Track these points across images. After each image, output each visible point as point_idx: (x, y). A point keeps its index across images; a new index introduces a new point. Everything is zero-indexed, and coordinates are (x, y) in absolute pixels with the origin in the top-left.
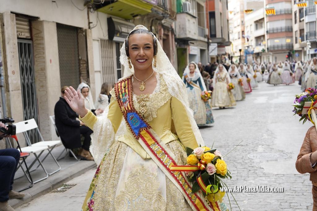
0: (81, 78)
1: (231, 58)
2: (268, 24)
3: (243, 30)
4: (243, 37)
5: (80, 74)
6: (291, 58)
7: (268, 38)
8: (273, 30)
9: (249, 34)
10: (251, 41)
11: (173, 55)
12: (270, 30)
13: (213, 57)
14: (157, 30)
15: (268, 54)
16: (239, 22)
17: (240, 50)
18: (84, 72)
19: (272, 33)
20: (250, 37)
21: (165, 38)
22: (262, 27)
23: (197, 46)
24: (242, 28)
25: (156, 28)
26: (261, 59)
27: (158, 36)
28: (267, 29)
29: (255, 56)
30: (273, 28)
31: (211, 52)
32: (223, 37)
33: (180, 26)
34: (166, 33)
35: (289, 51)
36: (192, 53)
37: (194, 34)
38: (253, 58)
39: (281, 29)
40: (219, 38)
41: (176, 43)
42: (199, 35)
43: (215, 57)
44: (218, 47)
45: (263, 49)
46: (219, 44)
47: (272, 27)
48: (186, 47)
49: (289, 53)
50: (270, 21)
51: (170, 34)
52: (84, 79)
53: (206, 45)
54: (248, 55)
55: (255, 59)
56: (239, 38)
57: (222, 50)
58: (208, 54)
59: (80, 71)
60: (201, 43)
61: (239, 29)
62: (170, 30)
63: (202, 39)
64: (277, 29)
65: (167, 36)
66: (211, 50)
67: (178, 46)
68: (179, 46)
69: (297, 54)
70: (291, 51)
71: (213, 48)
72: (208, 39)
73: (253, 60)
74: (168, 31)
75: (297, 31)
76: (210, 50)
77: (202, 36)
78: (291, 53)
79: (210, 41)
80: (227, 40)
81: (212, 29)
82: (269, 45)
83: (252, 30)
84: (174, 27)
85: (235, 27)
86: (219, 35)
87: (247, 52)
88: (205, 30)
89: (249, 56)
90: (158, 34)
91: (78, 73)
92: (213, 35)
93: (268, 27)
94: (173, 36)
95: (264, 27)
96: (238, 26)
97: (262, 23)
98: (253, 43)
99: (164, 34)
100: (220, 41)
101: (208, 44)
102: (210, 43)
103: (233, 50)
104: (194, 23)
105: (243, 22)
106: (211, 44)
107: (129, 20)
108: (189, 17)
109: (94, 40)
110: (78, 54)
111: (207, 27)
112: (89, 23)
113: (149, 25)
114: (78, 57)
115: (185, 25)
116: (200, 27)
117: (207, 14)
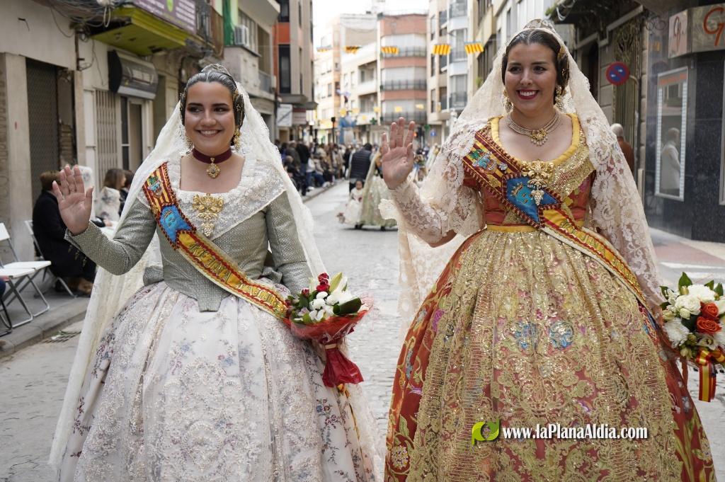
1: (314, 133)
2: (384, 72)
3: (337, 81)
4: (338, 95)
6: (422, 138)
7: (383, 99)
8: (392, 85)
9: (349, 89)
10: (352, 101)
12: (386, 85)
13: (282, 129)
15: (381, 129)
16: (331, 65)
17: (333, 120)
19: (391, 91)
20: (350, 94)
22: (372, 77)
24: (337, 77)
25: (189, 72)
26: (368, 137)
28: (381, 82)
29: (357, 131)
30: (392, 82)
31: (281, 120)
32: (304, 93)
35: (419, 126)
37: (252, 86)
38: (355, 134)
39: (407, 84)
40: (297, 95)
42: (261, 87)
43: (286, 129)
44: (294, 110)
45: (373, 119)
46: (295, 107)
47: (390, 80)
49: (420, 129)
50: (387, 68)
53: (272, 106)
54: (345, 129)
55: (357, 136)
56: (330, 96)
57: (301, 117)
58: (275, 123)
60: (264, 103)
61: (331, 78)
63: (266, 94)
64: (400, 84)
66: (281, 116)
69: (433, 131)
70: (422, 125)
71: (285, 114)
72: (276, 96)
73: (355, 138)
75: (434, 90)
76: (279, 116)
77: (266, 90)
78: (423, 129)
79: (280, 99)
80: (310, 100)
81: (284, 77)
82: (384, 112)
83: (353, 83)
85: (323, 74)
86: (295, 89)
87: (344, 122)
88: (270, 78)
89: (347, 130)
92: (284, 89)
93: (384, 80)
95: (377, 78)
96: (328, 72)
97: (373, 70)
98: (356, 105)
100: (297, 100)
101: (276, 105)
102: (280, 103)
103: (316, 117)
104: (254, 66)
105: (338, 66)
106: (282, 105)
107: (144, 56)
108: (245, 55)
109: (85, 90)
110: (57, 114)
111: (275, 74)
112: (78, 60)
113: (178, 67)
114: (58, 119)
115: (238, 68)
116: (261, 72)
117: (275, 49)
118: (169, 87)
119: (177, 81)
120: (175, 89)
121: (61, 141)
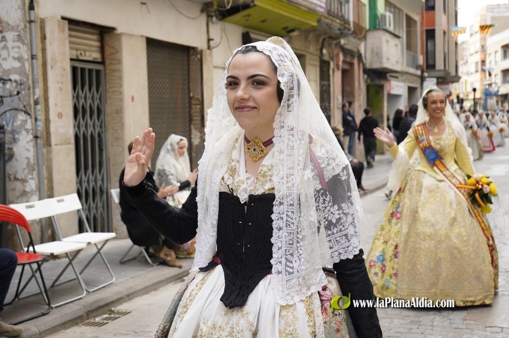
0: (192, 126)
3: (483, 59)
4: (483, 70)
5: (191, 120)
9: (493, 66)
10: (496, 75)
11: (360, 95)
14: (333, 55)
16: (478, 47)
17: (474, 90)
18: (197, 118)
20: (494, 69)
21: (347, 67)
23: (403, 81)
24: (483, 56)
27: (334, 64)
29: (500, 99)
32: (447, 69)
33: (372, 50)
34: (348, 59)
36: (393, 92)
37: (394, 63)
38: (497, 102)
40: (440, 71)
41: (366, 76)
42: (408, 65)
44: (439, 84)
46: (440, 80)
48: (382, 82)
51: (356, 62)
52: (196, 129)
53: (419, 80)
54: (488, 97)
56: (477, 71)
59: (190, 116)
60: (409, 77)
61: (478, 58)
62: (356, 55)
63: (412, 70)
65: (351, 64)
67: (369, 81)
68: (372, 80)
72: (423, 72)
74: (352, 56)
77: (412, 67)
79: (426, 74)
80: (453, 74)
81: (430, 57)
83: (497, 60)
84: (362, 52)
85: (471, 55)
86: (439, 65)
87: (487, 92)
88: (417, 57)
89: (491, 99)
90: (333, 60)
91: (187, 120)
92: (430, 66)
94: (361, 65)
96: (476, 53)
98: (498, 79)
99: (344, 62)
100: (441, 74)
101: (422, 79)
102: (425, 77)
104: (396, 45)
105: (485, 47)
106: (428, 79)
108: (388, 37)
109: (215, 67)
110: (189, 89)
111: (422, 53)
112: (209, 40)
113: (319, 47)
114: (189, 93)
115: (380, 48)
116: (410, 52)
117: (422, 33)
118: (309, 65)
119: (318, 59)
120: (316, 66)
121: (192, 112)
